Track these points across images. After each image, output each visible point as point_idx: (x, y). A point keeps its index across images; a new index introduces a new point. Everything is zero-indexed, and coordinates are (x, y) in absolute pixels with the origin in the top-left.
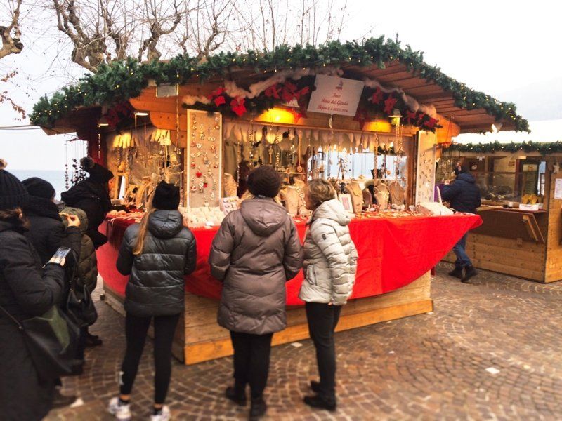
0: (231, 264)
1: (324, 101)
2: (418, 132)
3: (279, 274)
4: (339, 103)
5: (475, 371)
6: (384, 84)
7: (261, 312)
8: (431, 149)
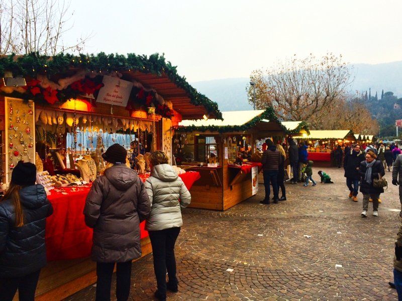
0: (101, 214)
1: (108, 95)
2: (161, 119)
3: (136, 217)
4: (118, 97)
5: (222, 273)
6: (145, 85)
7: (124, 246)
8: (168, 130)
